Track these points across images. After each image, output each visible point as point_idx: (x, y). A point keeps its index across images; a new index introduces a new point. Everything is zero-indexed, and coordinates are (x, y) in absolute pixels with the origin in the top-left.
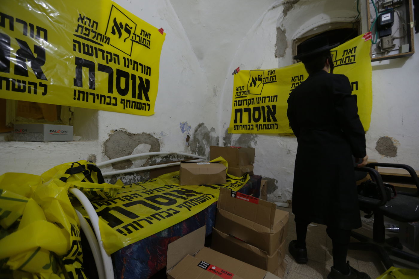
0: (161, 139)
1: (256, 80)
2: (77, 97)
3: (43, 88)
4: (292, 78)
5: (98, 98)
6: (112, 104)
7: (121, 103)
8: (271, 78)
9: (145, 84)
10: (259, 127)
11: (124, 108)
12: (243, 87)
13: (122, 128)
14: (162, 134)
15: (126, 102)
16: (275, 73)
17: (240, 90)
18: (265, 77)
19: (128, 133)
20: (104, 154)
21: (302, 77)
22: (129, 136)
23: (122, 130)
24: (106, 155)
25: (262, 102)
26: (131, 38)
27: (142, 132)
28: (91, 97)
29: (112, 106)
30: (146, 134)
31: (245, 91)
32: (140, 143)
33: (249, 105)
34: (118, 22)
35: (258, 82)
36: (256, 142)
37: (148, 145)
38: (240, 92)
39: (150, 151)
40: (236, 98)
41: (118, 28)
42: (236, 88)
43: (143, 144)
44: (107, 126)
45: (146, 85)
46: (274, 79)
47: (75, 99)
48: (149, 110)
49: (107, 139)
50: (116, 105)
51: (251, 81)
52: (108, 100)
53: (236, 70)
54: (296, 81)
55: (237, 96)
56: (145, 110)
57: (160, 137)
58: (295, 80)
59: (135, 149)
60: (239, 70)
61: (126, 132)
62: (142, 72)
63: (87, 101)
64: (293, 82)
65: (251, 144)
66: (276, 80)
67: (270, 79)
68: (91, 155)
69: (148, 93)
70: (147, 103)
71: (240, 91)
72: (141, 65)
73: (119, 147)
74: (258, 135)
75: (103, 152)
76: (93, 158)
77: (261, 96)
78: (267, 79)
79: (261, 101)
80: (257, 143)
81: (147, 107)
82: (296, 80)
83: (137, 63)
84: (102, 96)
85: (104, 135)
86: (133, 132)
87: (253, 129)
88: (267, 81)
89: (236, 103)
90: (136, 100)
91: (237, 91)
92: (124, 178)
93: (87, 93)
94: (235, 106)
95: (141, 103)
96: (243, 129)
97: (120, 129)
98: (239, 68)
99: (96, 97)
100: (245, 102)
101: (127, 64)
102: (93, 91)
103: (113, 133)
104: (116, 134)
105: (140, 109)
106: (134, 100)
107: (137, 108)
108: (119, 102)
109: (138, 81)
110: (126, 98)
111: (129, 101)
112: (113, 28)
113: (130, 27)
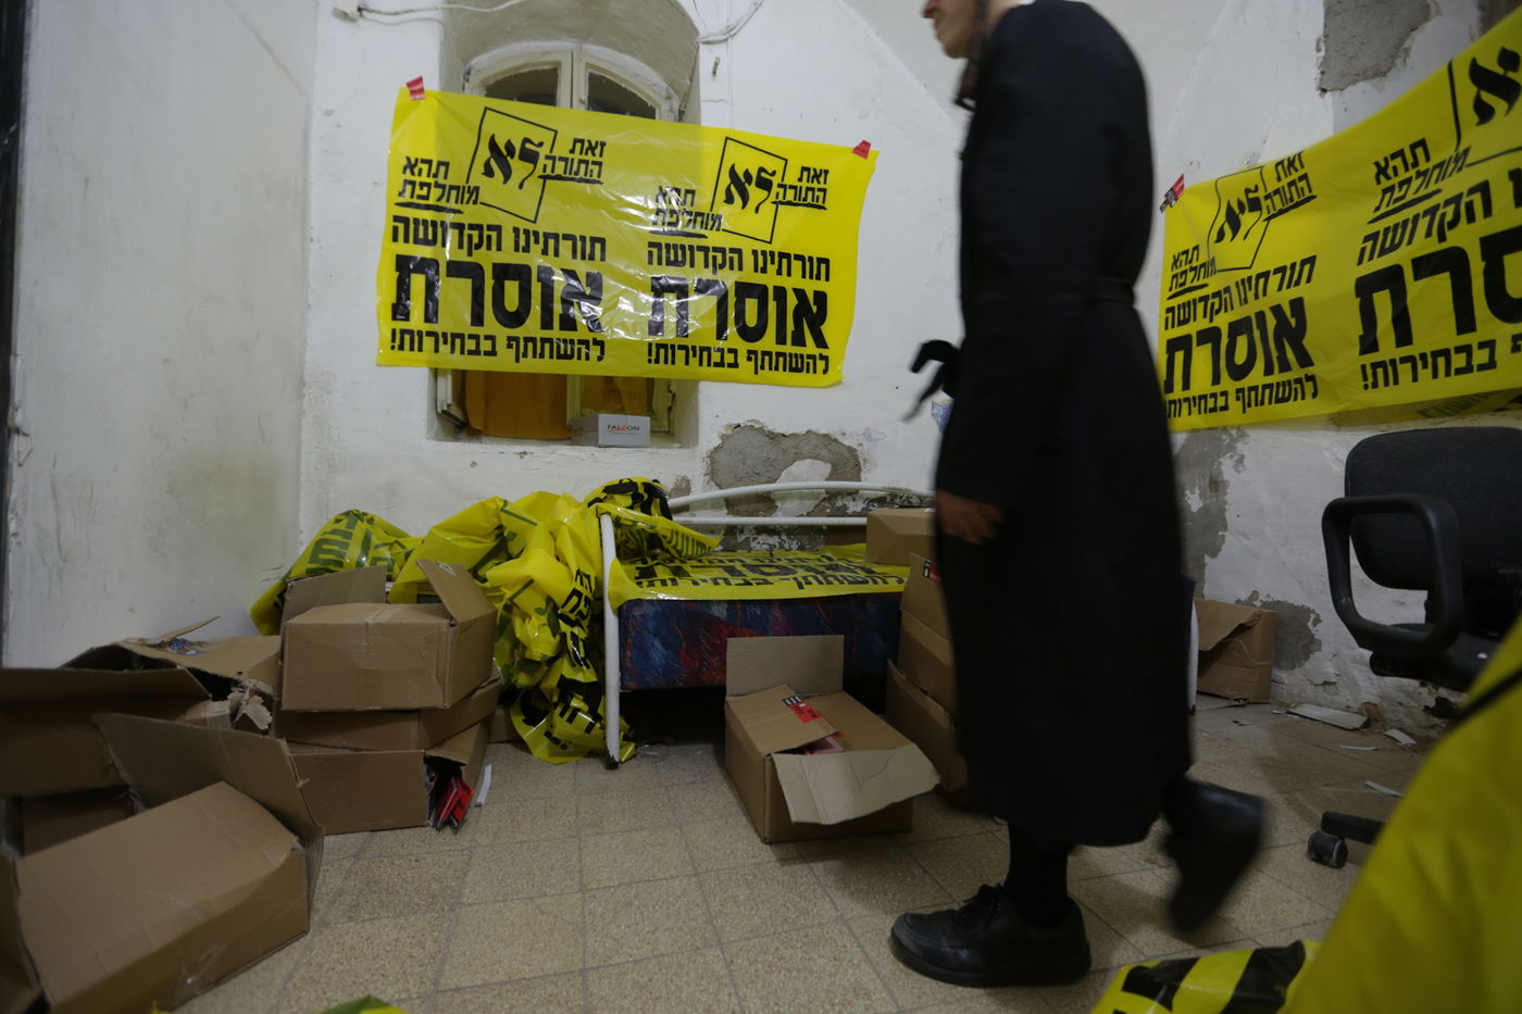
0: (865, 448)
1: (1242, 211)
2: (654, 357)
3: (599, 347)
4: (1377, 164)
5: (694, 356)
6: (726, 365)
7: (749, 359)
8: (1293, 188)
9: (815, 304)
10: (1248, 398)
11: (756, 373)
12: (1196, 248)
13: (752, 421)
14: (868, 434)
15: (760, 356)
16: (1302, 167)
17: (1184, 263)
18: (1270, 190)
19: (769, 431)
20: (707, 477)
21: (1419, 151)
22: (771, 439)
23: (753, 424)
24: (712, 477)
25: (1257, 297)
26: (773, 197)
27: (807, 430)
28: (680, 354)
29: (725, 370)
30: (818, 435)
31: (1203, 265)
32: (799, 456)
33: (1215, 317)
34: (740, 172)
35: (1247, 219)
36: (1241, 460)
37: (822, 463)
38: (1185, 272)
39: (827, 480)
40: (1170, 298)
41: (739, 185)
42: (1172, 261)
43: (808, 461)
44: (718, 416)
45: (815, 309)
46: (1302, 189)
47: (650, 361)
48: (825, 371)
49: (716, 445)
50: (735, 365)
51: (1222, 218)
53: (1171, 190)
54: (1396, 174)
55: (1174, 291)
56: (815, 372)
57: (861, 445)
58: (1390, 172)
59: (786, 469)
60: (1182, 187)
61: (761, 430)
62: (804, 276)
63: (673, 363)
64: (1385, 183)
65: (1223, 468)
66: (1310, 191)
67: (1288, 196)
68: (680, 477)
69: (823, 328)
70: (821, 355)
71: (1184, 268)
72: (798, 257)
73: (744, 464)
74: (1249, 432)
75: (706, 473)
76: (684, 486)
77: (1253, 272)
78: (1277, 199)
79: (1253, 291)
80: (1246, 462)
81: (821, 365)
82: (1395, 169)
83: (787, 256)
84: (702, 349)
85: (709, 437)
86: (780, 430)
87: (1225, 408)
88: (1279, 206)
89: (1170, 315)
90: (789, 348)
91: (1175, 272)
92: (754, 539)
93: (673, 347)
94: (1166, 328)
95: (802, 356)
96: (1195, 410)
97: (748, 421)
98: (1182, 178)
100: (1200, 306)
101: (761, 264)
102: (684, 342)
103: (730, 432)
104: (739, 433)
105: (800, 370)
106: (781, 348)
107: (792, 370)
108: (742, 359)
109: (792, 301)
110: (759, 346)
111: (769, 354)
112: (728, 189)
113: (770, 172)
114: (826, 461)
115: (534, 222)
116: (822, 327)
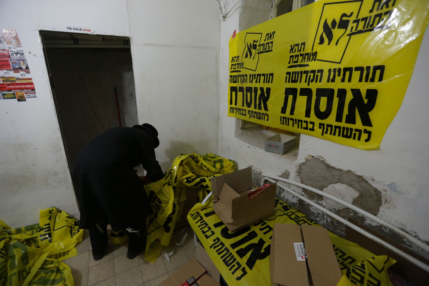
0: (388, 194)
3: (267, 116)
6: (309, 129)
7: (320, 128)
9: (367, 98)
11: (323, 134)
13: (320, 156)
14: (393, 187)
15: (326, 127)
19: (327, 163)
20: (297, 174)
22: (328, 167)
23: (320, 158)
24: (299, 175)
26: (348, 32)
27: (349, 169)
28: (291, 122)
29: (308, 131)
30: (354, 174)
32: (340, 181)
34: (329, 23)
37: (354, 190)
39: (355, 202)
43: (345, 185)
44: (305, 150)
45: (366, 101)
47: (281, 123)
48: (367, 140)
49: (303, 162)
50: (312, 129)
52: (304, 125)
56: (359, 140)
57: (385, 190)
59: (331, 185)
61: (323, 162)
62: (361, 80)
63: (288, 125)
68: (286, 170)
70: (365, 130)
72: (358, 69)
75: (296, 172)
76: (287, 173)
81: (364, 136)
83: (350, 69)
84: (299, 121)
85: (301, 158)
86: (332, 164)
90: (343, 124)
93: (288, 118)
95: (352, 129)
97: (318, 156)
99: (295, 122)
101: (331, 77)
102: (291, 117)
103: (310, 158)
104: (313, 160)
105: (349, 137)
106: (338, 124)
107: (343, 136)
108: (316, 127)
109: (349, 97)
110: (326, 122)
111: (331, 126)
112: (322, 36)
113: (348, 14)
114: (357, 190)
115: (255, 71)
116: (369, 113)
